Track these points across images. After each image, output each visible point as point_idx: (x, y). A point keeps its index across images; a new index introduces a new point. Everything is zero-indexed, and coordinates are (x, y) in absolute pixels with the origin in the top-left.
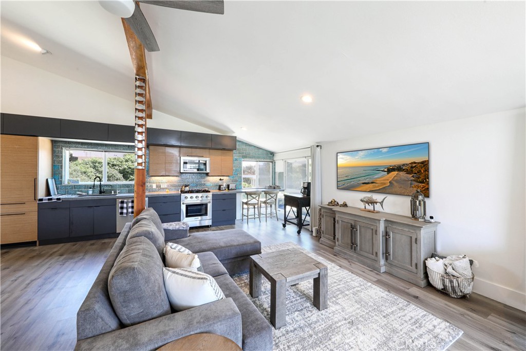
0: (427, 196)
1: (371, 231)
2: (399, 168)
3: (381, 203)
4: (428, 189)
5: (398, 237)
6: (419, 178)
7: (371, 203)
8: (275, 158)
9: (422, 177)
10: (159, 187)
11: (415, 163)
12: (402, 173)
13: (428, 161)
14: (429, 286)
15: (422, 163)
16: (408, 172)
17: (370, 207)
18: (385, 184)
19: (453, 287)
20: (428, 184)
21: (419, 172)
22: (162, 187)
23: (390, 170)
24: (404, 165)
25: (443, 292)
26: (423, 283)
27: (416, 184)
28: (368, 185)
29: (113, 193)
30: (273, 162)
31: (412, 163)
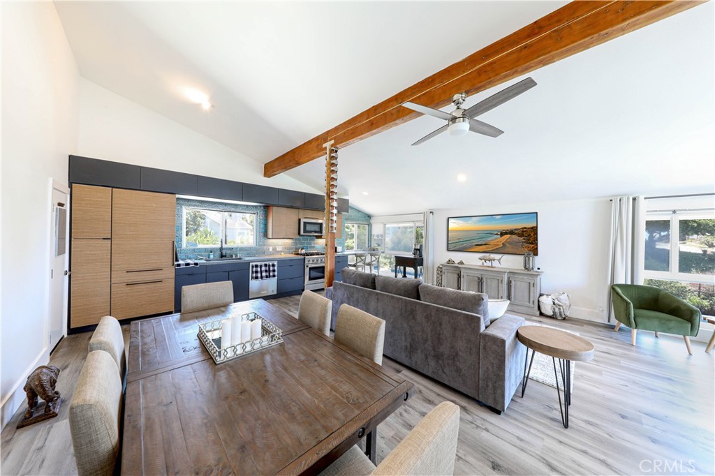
0: (536, 254)
1: (497, 281)
2: (511, 232)
3: (499, 260)
4: (537, 249)
5: (519, 283)
6: (529, 240)
7: (489, 261)
8: (372, 221)
9: (532, 240)
10: (274, 249)
11: (526, 228)
12: (513, 236)
13: (537, 227)
14: (542, 314)
15: (532, 228)
16: (519, 235)
17: (488, 264)
18: (498, 245)
19: (560, 312)
20: (537, 245)
21: (529, 235)
22: (277, 250)
23: (502, 234)
24: (516, 230)
25: (553, 317)
26: (538, 313)
27: (527, 245)
28: (481, 247)
29: (234, 257)
30: (370, 225)
31: (523, 228)
